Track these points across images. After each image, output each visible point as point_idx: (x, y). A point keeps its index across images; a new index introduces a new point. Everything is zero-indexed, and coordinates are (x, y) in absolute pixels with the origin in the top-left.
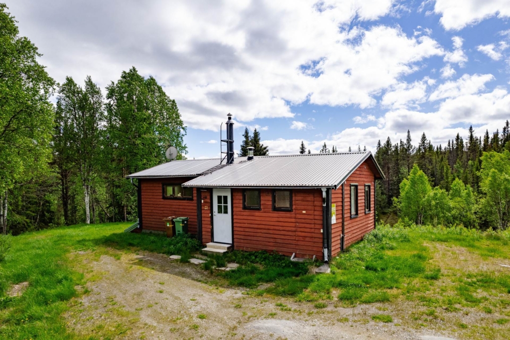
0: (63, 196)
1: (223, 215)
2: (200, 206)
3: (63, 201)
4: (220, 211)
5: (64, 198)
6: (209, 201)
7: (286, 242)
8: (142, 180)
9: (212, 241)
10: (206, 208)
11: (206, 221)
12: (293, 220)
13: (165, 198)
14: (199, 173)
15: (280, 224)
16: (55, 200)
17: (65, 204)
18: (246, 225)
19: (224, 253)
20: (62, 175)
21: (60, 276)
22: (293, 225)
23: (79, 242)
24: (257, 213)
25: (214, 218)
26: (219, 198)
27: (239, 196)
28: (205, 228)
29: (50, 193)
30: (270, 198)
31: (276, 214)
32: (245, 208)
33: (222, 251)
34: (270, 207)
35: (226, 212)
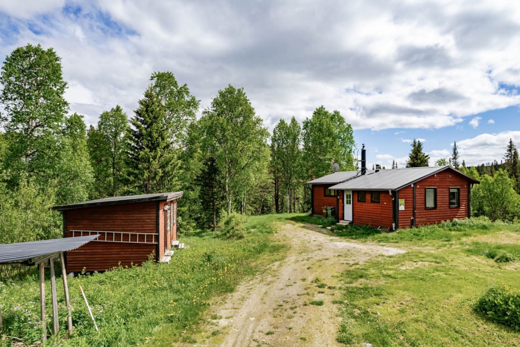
0: (275, 195)
1: (349, 205)
2: (338, 200)
3: (275, 199)
4: (347, 203)
5: (276, 197)
6: (342, 197)
7: (377, 220)
8: (314, 185)
9: (343, 219)
10: (341, 201)
11: (340, 208)
12: (380, 208)
13: (325, 196)
14: (338, 181)
15: (374, 210)
16: (270, 198)
17: (277, 201)
18: (359, 211)
19: (346, 225)
20: (275, 181)
21: (267, 227)
22: (380, 210)
23: (279, 218)
24: (364, 204)
25: (345, 206)
26: (347, 195)
27: (356, 195)
28: (340, 212)
29: (268, 193)
30: (370, 196)
31: (372, 205)
32: (359, 201)
33: (345, 224)
34: (370, 200)
35: (350, 204)
